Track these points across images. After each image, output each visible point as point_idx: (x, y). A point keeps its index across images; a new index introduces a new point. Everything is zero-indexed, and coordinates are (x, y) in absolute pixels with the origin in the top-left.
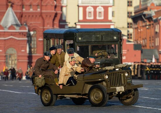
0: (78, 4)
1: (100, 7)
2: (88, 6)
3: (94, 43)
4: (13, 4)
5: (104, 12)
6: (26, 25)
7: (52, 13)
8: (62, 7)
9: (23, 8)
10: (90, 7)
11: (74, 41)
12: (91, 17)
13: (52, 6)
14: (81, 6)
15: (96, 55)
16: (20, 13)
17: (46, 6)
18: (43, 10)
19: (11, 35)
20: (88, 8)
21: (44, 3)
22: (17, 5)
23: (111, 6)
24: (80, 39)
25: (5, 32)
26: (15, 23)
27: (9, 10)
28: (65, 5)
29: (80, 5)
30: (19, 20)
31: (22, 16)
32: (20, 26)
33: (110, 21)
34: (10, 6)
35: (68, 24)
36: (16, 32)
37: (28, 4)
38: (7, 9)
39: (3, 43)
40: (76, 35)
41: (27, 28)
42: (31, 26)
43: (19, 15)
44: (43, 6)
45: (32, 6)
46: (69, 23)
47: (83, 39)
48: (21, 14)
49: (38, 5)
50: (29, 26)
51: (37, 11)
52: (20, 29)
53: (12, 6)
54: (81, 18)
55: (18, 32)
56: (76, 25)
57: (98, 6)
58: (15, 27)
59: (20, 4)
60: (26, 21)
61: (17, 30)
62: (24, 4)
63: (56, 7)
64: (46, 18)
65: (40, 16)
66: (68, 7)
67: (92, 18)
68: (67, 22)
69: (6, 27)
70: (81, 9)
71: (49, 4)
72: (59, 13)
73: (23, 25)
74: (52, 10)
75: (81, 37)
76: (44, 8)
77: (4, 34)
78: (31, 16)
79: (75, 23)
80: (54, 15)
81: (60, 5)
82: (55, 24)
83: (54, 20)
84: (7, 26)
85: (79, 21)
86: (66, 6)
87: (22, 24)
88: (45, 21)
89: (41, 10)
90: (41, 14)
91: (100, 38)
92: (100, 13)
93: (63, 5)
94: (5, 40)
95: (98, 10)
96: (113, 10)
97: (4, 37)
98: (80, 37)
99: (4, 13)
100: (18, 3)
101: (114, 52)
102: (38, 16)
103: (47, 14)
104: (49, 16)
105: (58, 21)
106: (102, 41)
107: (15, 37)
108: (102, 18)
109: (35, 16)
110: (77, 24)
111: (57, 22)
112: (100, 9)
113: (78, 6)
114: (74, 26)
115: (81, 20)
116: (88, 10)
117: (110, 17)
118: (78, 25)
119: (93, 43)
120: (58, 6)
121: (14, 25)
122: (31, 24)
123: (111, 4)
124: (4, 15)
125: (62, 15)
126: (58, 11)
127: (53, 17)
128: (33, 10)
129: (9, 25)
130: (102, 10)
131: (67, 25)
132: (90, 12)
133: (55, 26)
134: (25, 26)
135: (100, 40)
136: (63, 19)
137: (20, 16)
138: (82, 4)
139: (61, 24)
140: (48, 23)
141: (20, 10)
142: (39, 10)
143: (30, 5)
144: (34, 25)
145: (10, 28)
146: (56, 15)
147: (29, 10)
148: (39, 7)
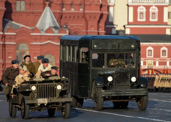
0: (128, 3)
1: (154, 7)
2: (140, 6)
3: (110, 51)
4: (51, 3)
5: (159, 12)
6: (66, 27)
7: (97, 14)
8: (108, 7)
9: (63, 8)
10: (142, 7)
11: (89, 48)
12: (143, 18)
13: (97, 5)
14: (131, 6)
15: (112, 64)
16: (60, 13)
17: (90, 5)
18: (86, 10)
19: (49, 39)
20: (139, 8)
21: (87, 2)
22: (56, 4)
23: (167, 6)
24: (95, 46)
25: (41, 36)
26: (53, 25)
27: (46, 10)
28: (113, 4)
29: (129, 4)
30: (58, 21)
31: (61, 17)
32: (59, 29)
33: (166, 24)
34: (48, 5)
35: (115, 26)
36: (55, 36)
37: (69, 3)
38: (44, 9)
39: (39, 49)
40: (91, 42)
41: (68, 31)
42: (72, 29)
43: (58, 16)
44: (86, 5)
45: (73, 6)
46: (117, 26)
47: (99, 47)
48: (60, 15)
49: (80, 5)
50: (69, 29)
51: (79, 11)
52: (59, 33)
53: (50, 5)
54: (131, 20)
55: (57, 36)
56: (125, 28)
57: (152, 6)
58: (54, 30)
59: (60, 3)
60: (67, 23)
61: (56, 33)
62: (64, 3)
63: (101, 6)
64: (90, 19)
65: (82, 17)
66: (116, 7)
67: (144, 20)
68: (115, 25)
69: (43, 30)
70: (131, 9)
71: (93, 3)
72: (105, 14)
73: (63, 28)
74: (97, 10)
75: (97, 45)
76: (87, 7)
77: (41, 38)
78: (72, 17)
79: (124, 26)
80: (99, 16)
81: (106, 4)
82: (100, 27)
83: (99, 22)
84: (45, 28)
85: (129, 24)
86: (113, 6)
87: (62, 26)
88: (88, 22)
89: (84, 10)
90: (84, 15)
91: (117, 46)
92: (153, 13)
93: (110, 4)
94: (41, 45)
95: (151, 10)
96: (169, 11)
97: (41, 42)
98: (95, 45)
99: (41, 13)
100: (58, 1)
101: (132, 62)
102: (80, 17)
103: (91, 15)
104: (93, 17)
105: (104, 23)
106: (119, 50)
107: (53, 41)
108: (156, 20)
109: (76, 18)
110: (126, 26)
111: (102, 24)
112: (154, 10)
113: (128, 5)
114: (123, 29)
115: (131, 23)
116: (139, 10)
117: (166, 19)
118: (128, 28)
119: (108, 51)
120: (104, 6)
121: (52, 27)
122: (72, 26)
123: (167, 3)
124: (40, 16)
125: (108, 16)
126: (104, 11)
127: (98, 18)
128: (75, 10)
129: (47, 27)
130: (156, 10)
131: (115, 28)
132: (142, 13)
133: (100, 29)
134: (65, 29)
135: (117, 48)
136: (110, 21)
137: (60, 17)
138: (133, 3)
139: (107, 26)
140: (92, 25)
141: (60, 10)
142: (81, 10)
143: (71, 4)
144: (75, 28)
145: (47, 31)
146: (102, 15)
147: (70, 10)
148: (82, 6)
